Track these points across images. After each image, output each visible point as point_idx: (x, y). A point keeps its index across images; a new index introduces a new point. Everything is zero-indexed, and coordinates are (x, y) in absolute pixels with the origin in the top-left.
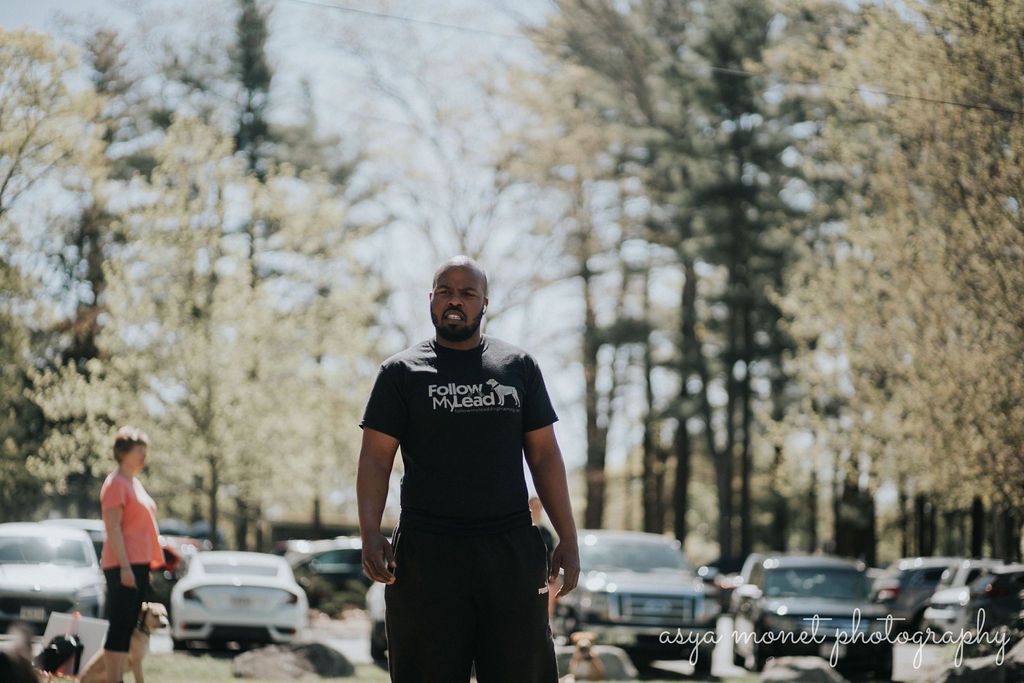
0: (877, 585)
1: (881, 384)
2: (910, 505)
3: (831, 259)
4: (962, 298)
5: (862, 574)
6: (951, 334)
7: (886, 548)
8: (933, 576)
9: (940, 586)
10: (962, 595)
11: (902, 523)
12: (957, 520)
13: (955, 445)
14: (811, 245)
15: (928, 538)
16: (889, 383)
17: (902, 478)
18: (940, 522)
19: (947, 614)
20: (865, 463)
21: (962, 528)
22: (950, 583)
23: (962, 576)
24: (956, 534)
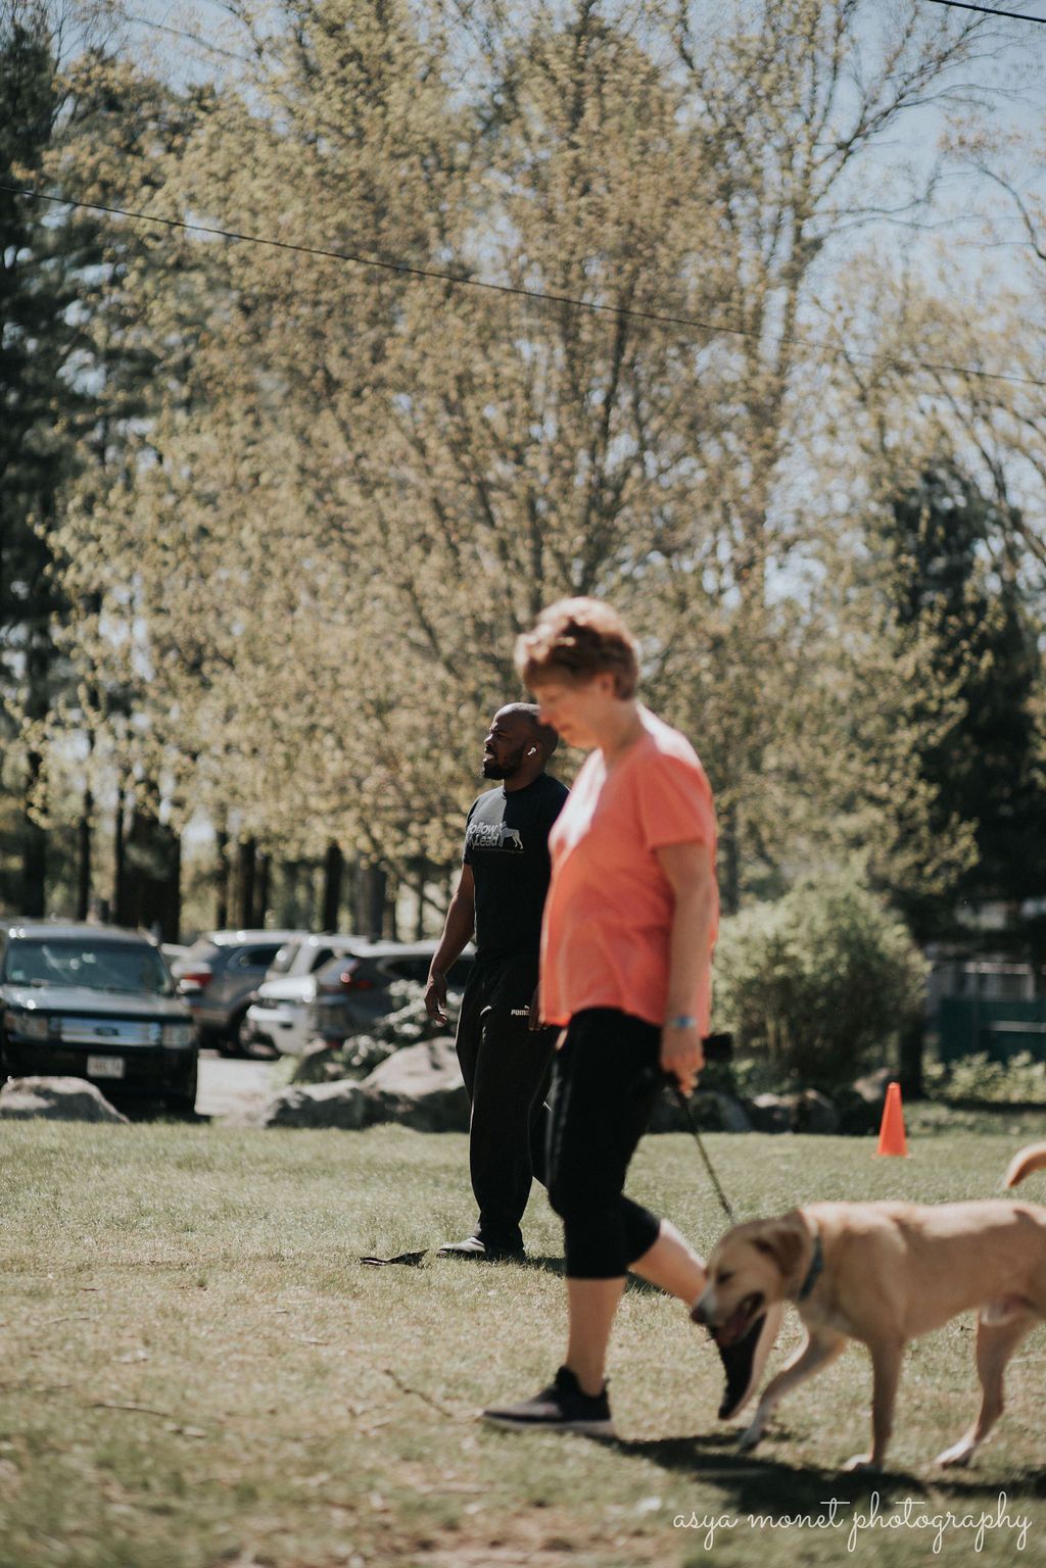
0: (177, 970)
1: (195, 668)
2: (232, 850)
3: (129, 475)
4: (322, 544)
5: (155, 951)
6: (304, 598)
7: (195, 913)
8: (263, 957)
9: (270, 975)
10: (303, 987)
11: (219, 877)
12: (302, 873)
13: (303, 763)
14: (99, 449)
15: (256, 902)
16: (206, 668)
17: (222, 810)
18: (278, 877)
19: (282, 1014)
20: (167, 786)
21: (310, 888)
22: (286, 970)
23: (305, 959)
24: (301, 894)
